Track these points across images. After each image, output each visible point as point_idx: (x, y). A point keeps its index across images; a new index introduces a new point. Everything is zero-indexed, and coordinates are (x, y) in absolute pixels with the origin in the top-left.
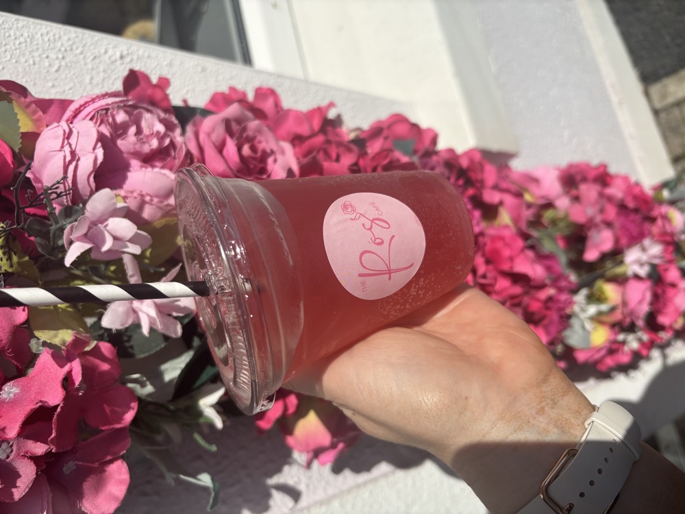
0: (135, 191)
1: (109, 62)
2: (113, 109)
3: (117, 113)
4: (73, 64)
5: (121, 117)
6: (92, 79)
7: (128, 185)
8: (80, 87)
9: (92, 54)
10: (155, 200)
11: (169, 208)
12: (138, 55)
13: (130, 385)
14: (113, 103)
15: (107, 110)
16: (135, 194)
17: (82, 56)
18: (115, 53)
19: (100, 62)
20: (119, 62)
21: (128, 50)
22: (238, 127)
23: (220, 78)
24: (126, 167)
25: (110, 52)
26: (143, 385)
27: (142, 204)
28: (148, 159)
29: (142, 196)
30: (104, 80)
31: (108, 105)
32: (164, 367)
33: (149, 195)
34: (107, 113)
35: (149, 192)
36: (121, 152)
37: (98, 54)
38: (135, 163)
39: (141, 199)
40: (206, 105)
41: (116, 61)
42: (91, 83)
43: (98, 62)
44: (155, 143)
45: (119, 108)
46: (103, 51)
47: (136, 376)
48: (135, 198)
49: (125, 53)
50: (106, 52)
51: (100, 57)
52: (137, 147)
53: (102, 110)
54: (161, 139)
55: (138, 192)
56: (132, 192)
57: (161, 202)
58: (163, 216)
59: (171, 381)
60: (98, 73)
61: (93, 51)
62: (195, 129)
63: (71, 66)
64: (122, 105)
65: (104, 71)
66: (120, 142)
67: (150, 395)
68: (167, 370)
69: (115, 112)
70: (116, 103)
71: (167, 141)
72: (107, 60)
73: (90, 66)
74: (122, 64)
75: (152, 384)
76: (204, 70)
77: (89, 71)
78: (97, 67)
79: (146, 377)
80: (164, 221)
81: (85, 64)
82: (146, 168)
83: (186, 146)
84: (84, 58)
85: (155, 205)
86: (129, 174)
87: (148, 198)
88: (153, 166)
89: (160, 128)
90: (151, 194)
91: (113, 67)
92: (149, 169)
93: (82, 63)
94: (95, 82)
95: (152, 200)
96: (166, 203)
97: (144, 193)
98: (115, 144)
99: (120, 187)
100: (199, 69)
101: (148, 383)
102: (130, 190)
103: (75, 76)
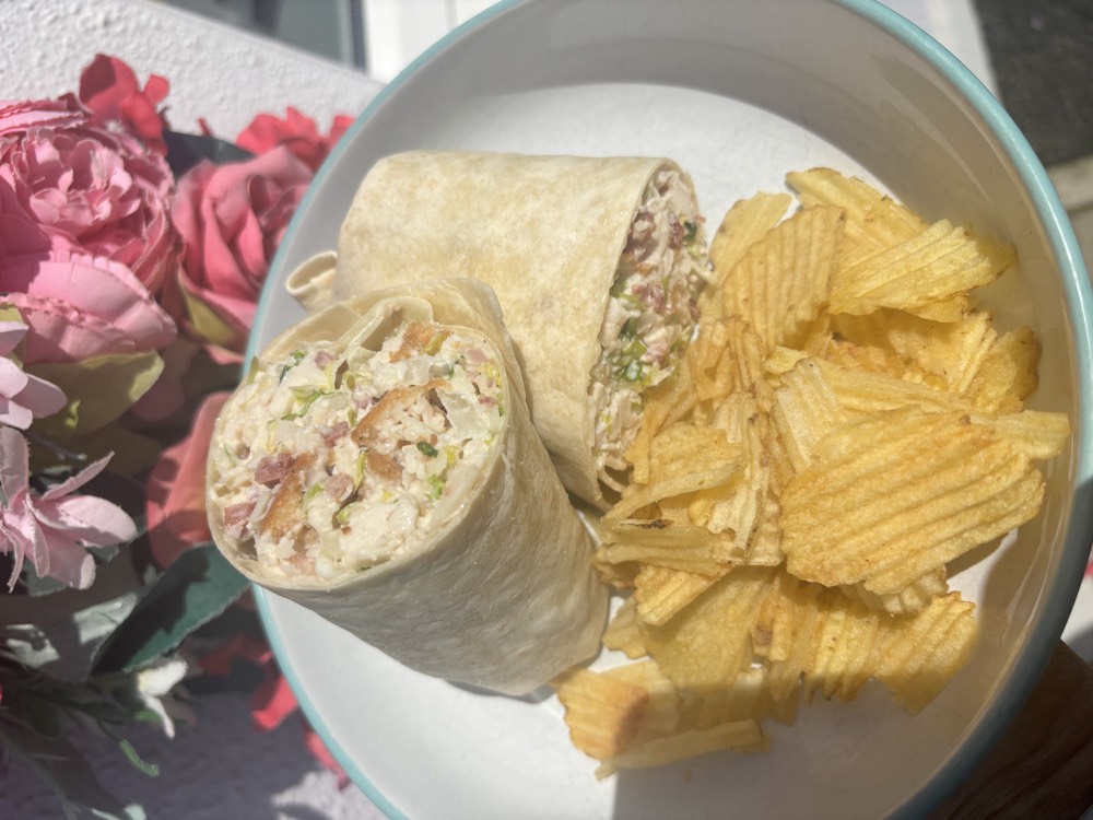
0: (48, 299)
1: (81, 30)
2: (32, 135)
3: (39, 144)
4: (12, 27)
5: (45, 152)
6: (44, 57)
7: (38, 286)
8: (20, 70)
9: (51, 13)
10: (89, 319)
11: (116, 336)
12: (138, 23)
13: (13, 643)
14: (34, 124)
15: (22, 135)
16: (48, 306)
17: (31, 13)
18: (95, 15)
19: (63, 29)
20: (100, 31)
21: (120, 10)
22: (279, 192)
23: (288, 81)
24: (43, 251)
25: (87, 12)
26: (38, 645)
27: (61, 326)
28: (89, 239)
29: (63, 310)
30: (66, 60)
31: (26, 126)
32: (79, 616)
33: (77, 309)
34: (19, 142)
35: (76, 305)
36: (37, 220)
37: (62, 14)
38: (60, 243)
39: (57, 316)
40: (241, 137)
41: (95, 28)
42: (40, 65)
43: (59, 27)
44: (105, 209)
45: (44, 134)
46: (73, 8)
47: (27, 627)
48: (47, 312)
49: (114, 16)
50: (78, 11)
51: (66, 17)
52: (69, 213)
53: (14, 134)
54: (122, 200)
55: (55, 301)
56: (42, 301)
57: (101, 324)
58: (103, 350)
59: (92, 643)
60: (57, 48)
61: (54, 7)
62: (195, 186)
63: (8, 29)
64: (52, 128)
65: (70, 45)
66: (34, 201)
67: (49, 665)
68: (85, 621)
69: (35, 142)
70: (42, 123)
71: (135, 206)
72: (78, 25)
73: (43, 35)
74: (106, 35)
75: (54, 645)
76: (259, 63)
77: (41, 44)
78: (58, 37)
79: (44, 631)
80: (103, 359)
81: (36, 29)
82: (82, 254)
83: (169, 220)
84: (36, 17)
85: (87, 328)
86: (43, 265)
87: (74, 315)
88: (96, 253)
89: (122, 180)
90: (80, 307)
91: (87, 39)
92: (87, 258)
93: (31, 26)
94: (49, 63)
95: (82, 319)
96: (110, 326)
97: (66, 304)
98: (26, 205)
99: (23, 288)
100: (251, 60)
101: (47, 642)
102: (39, 297)
103: (11, 51)
